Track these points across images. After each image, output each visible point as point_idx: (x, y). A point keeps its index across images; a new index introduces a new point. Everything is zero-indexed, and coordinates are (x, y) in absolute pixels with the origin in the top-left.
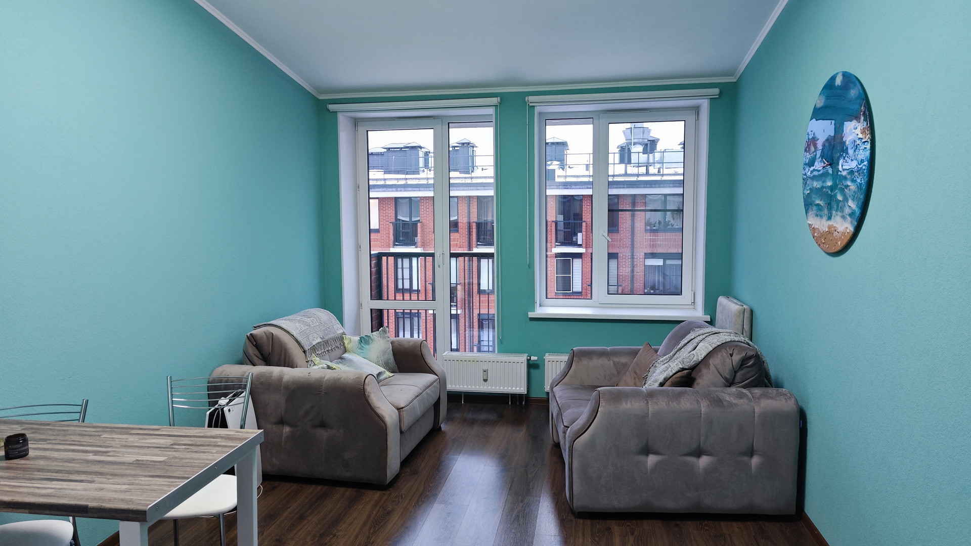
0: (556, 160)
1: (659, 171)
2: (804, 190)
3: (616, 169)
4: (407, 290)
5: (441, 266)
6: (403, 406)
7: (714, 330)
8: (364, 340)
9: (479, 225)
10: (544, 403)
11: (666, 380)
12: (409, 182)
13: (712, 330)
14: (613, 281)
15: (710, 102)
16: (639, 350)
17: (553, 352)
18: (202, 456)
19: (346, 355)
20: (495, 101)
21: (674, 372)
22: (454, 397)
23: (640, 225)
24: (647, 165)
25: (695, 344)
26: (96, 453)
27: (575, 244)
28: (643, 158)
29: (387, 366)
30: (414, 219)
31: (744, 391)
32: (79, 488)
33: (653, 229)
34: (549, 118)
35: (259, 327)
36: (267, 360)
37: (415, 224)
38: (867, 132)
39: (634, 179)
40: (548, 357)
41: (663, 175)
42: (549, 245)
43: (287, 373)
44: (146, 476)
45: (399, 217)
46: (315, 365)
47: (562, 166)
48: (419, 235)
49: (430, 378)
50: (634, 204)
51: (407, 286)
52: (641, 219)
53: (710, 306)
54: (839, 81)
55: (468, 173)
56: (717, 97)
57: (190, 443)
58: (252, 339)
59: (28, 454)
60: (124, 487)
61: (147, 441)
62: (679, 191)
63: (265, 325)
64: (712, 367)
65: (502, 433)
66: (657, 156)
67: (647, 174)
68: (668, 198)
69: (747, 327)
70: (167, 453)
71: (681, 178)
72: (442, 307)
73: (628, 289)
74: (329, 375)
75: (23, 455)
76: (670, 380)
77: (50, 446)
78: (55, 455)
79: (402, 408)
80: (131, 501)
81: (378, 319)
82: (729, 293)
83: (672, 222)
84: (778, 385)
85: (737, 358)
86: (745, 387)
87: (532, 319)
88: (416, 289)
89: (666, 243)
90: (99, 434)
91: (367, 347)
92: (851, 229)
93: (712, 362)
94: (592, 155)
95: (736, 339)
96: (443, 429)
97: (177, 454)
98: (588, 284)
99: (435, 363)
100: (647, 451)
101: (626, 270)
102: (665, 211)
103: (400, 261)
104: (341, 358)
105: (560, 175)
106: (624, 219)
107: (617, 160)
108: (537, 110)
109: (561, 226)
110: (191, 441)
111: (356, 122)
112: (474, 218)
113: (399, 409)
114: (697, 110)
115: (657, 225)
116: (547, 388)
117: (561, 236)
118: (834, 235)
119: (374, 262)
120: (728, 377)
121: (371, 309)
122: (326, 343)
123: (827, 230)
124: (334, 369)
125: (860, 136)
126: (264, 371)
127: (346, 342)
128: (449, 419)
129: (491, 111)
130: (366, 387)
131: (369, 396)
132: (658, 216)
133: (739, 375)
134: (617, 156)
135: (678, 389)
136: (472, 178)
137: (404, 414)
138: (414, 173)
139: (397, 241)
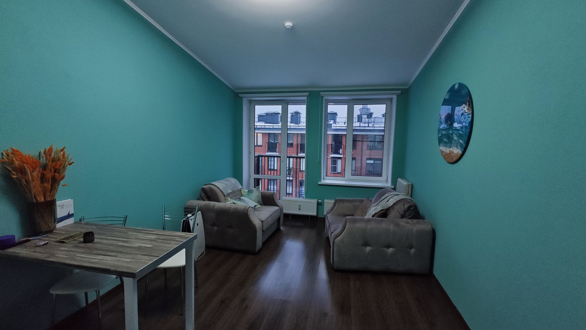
0: (332, 120)
1: (373, 126)
2: (438, 135)
3: (356, 124)
4: (272, 169)
5: (283, 161)
6: (264, 220)
7: (397, 193)
8: (250, 192)
9: (301, 145)
10: (323, 220)
11: (375, 214)
12: (274, 127)
13: (396, 193)
14: (354, 169)
15: (397, 97)
16: (364, 200)
17: (327, 198)
18: (168, 245)
19: (242, 198)
20: (307, 94)
21: (379, 211)
22: (287, 216)
23: (365, 147)
24: (368, 123)
25: (388, 199)
26: (123, 241)
27: (339, 154)
28: (367, 120)
29: (258, 202)
30: (276, 142)
31: (409, 220)
32: (109, 259)
33: (371, 148)
34: (328, 102)
35: (206, 185)
36: (209, 199)
37: (276, 144)
38: (470, 109)
39: (363, 128)
40: (326, 201)
41: (374, 127)
42: (328, 154)
43: (217, 204)
44: (141, 255)
45: (270, 141)
46: (228, 201)
47: (335, 122)
48: (278, 148)
49: (277, 208)
50: (363, 138)
51: (272, 168)
52: (365, 145)
53: (394, 182)
54: (456, 86)
55: (298, 124)
56: (400, 94)
57: (164, 238)
58: (203, 190)
59: (94, 241)
60: (129, 260)
61: (147, 237)
62: (383, 134)
63: (209, 184)
64: (395, 210)
65: (305, 232)
66: (372, 119)
67: (368, 126)
68: (376, 136)
69: (410, 192)
70: (153, 243)
71: (383, 128)
72: (283, 177)
73: (359, 173)
74: (233, 206)
75: (91, 241)
76: (377, 214)
77: (104, 237)
78: (105, 241)
79: (264, 221)
80: (130, 267)
81: (257, 182)
82: (403, 177)
83: (378, 146)
84: (423, 218)
85: (406, 206)
86: (409, 219)
87: (320, 185)
88: (276, 169)
89: (375, 154)
90: (127, 232)
91: (251, 194)
92: (460, 152)
93: (396, 207)
94: (347, 118)
95: (406, 198)
96: (281, 229)
97: (157, 244)
98: (344, 170)
99: (279, 202)
100: (366, 244)
101: (359, 165)
102: (375, 141)
103: (270, 158)
104: (240, 199)
105: (334, 126)
106: (359, 144)
107: (357, 121)
108: (324, 98)
109: (334, 146)
110: (165, 237)
111: (250, 102)
112: (299, 142)
113: (262, 222)
114: (391, 99)
115: (372, 147)
116: (325, 213)
117: (333, 150)
118: (452, 154)
119: (256, 159)
120: (402, 214)
121: (254, 178)
122: (233, 192)
123: (449, 152)
124: (236, 204)
125: (467, 111)
126: (207, 203)
127: (242, 192)
128: (284, 225)
129: (305, 98)
130: (248, 212)
131: (249, 216)
132: (372, 143)
133: (407, 213)
134: (357, 119)
135: (381, 219)
136: (299, 126)
137: (264, 223)
138: (276, 124)
139: (269, 150)
